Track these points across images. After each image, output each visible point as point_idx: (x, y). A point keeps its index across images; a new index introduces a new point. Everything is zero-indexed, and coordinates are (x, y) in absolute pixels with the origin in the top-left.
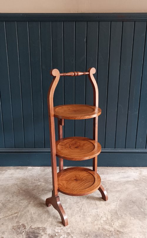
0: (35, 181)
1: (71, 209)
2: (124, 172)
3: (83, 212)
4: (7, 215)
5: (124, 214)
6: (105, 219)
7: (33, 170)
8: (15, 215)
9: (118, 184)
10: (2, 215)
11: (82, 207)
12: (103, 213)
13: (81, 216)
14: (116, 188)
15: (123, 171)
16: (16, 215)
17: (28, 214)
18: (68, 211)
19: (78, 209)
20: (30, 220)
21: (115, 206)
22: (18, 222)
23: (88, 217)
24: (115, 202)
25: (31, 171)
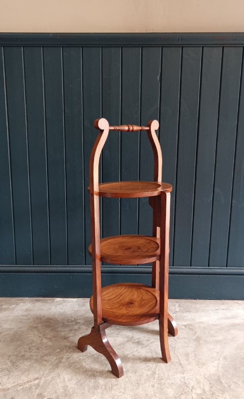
0: (69, 322)
1: (135, 373)
2: (227, 309)
3: (158, 378)
4: (20, 382)
5: (234, 382)
6: (199, 391)
7: (65, 304)
8: (34, 382)
9: (218, 329)
10: (12, 382)
11: (155, 369)
12: (194, 380)
13: (156, 385)
14: (214, 336)
15: (224, 307)
16: (37, 382)
17: (58, 381)
18: (130, 377)
19: (149, 373)
20: (63, 392)
21: (216, 368)
22: (41, 394)
23: (168, 388)
24: (215, 360)
25: (61, 306)
